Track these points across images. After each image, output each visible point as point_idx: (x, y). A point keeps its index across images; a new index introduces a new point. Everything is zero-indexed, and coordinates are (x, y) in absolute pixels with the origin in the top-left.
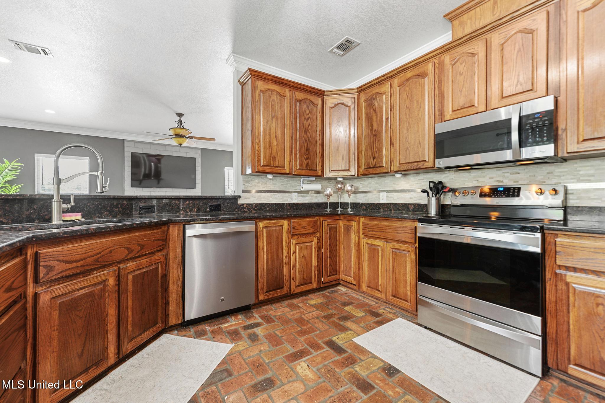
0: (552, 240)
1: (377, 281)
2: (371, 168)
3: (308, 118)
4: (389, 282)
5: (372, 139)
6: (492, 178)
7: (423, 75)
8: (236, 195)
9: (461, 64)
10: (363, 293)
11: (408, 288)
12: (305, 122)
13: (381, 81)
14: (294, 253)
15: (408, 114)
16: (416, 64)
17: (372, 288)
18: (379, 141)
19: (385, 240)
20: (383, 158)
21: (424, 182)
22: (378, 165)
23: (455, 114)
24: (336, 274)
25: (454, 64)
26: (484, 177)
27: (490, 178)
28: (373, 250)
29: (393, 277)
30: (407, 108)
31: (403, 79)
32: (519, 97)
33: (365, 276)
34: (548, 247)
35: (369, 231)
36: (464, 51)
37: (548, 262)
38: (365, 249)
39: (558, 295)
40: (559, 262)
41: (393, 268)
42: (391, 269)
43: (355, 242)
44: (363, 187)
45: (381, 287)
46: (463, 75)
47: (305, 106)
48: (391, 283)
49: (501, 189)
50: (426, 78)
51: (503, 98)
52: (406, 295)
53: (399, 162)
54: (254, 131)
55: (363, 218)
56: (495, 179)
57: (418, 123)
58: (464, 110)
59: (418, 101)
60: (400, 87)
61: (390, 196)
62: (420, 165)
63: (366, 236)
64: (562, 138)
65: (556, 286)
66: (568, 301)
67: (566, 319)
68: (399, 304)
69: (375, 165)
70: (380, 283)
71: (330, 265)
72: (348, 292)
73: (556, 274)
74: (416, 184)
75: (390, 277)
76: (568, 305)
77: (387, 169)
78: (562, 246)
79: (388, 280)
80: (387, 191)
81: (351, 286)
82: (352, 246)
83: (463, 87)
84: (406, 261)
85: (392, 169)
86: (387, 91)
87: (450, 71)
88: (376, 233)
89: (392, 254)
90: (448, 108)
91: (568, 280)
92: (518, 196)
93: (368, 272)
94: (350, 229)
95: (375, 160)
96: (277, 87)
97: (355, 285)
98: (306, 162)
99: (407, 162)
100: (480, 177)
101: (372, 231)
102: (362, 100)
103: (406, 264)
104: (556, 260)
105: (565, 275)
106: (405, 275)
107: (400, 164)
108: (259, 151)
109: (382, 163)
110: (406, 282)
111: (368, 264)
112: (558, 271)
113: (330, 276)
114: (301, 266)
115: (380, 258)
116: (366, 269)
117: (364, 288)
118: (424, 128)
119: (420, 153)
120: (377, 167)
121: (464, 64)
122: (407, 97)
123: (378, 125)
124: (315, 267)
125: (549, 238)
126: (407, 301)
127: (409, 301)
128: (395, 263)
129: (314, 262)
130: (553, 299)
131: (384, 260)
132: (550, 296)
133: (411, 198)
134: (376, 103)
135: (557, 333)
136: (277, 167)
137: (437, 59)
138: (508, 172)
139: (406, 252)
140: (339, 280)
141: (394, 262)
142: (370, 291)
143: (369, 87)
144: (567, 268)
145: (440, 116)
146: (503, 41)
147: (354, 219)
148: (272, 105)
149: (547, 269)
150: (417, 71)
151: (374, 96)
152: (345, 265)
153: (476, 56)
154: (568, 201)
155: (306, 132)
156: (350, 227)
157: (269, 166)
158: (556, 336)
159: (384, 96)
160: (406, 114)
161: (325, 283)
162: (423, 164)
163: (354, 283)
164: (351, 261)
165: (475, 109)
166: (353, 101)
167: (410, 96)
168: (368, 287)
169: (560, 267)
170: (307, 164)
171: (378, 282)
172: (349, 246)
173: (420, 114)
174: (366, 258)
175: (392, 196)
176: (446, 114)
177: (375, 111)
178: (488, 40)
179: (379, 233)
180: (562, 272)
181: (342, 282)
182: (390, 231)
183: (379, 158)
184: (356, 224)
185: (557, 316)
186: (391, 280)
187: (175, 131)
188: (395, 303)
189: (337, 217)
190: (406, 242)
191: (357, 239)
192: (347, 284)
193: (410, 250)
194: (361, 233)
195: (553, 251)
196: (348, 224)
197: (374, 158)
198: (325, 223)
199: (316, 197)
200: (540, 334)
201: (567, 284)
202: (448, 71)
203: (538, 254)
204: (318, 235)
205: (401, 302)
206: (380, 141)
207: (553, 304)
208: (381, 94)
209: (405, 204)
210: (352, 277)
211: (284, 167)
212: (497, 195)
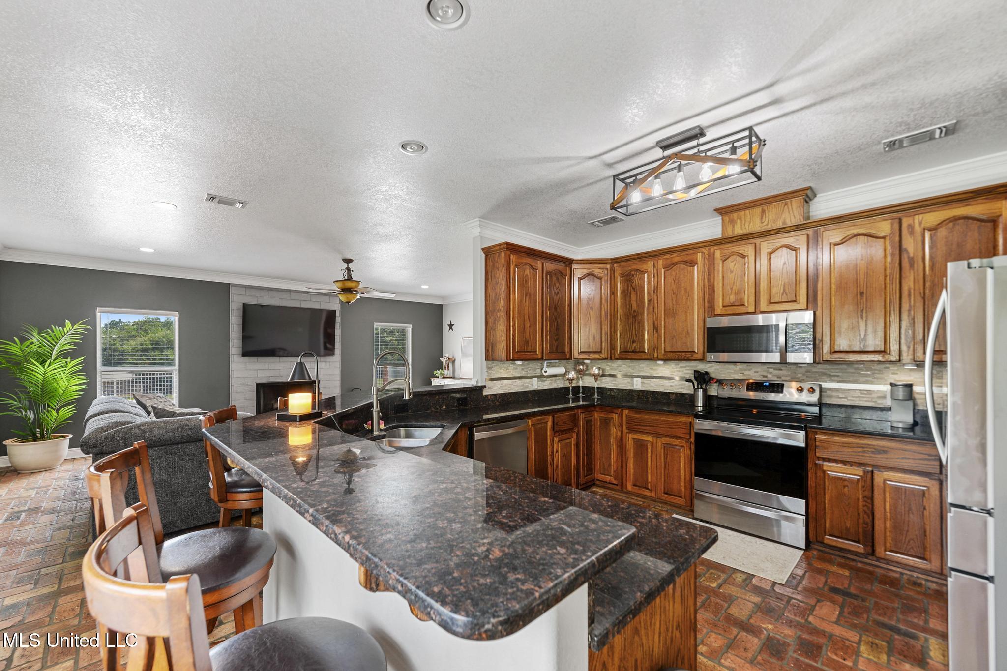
0: (813, 436)
1: (645, 479)
2: (629, 352)
3: (558, 292)
4: (661, 479)
5: (631, 320)
6: (757, 372)
7: (692, 263)
8: (480, 385)
9: (732, 262)
10: (628, 492)
11: (682, 484)
12: (555, 297)
13: (642, 257)
14: (557, 452)
15: (674, 301)
16: (684, 250)
17: (639, 486)
18: (639, 323)
19: (655, 435)
20: (644, 343)
21: (686, 370)
22: (638, 350)
23: (726, 310)
24: (591, 474)
25: (725, 260)
26: (750, 370)
27: (755, 372)
28: (641, 447)
29: (665, 474)
30: (674, 294)
31: (669, 262)
32: (784, 306)
33: (630, 474)
34: (810, 443)
35: (635, 425)
36: (735, 250)
37: (810, 455)
38: (630, 445)
39: (818, 481)
40: (818, 455)
41: (665, 464)
42: (663, 465)
43: (616, 436)
44: (611, 369)
45: (651, 485)
46: (734, 273)
47: (555, 279)
48: (663, 479)
49: (767, 384)
50: (696, 267)
51: (771, 303)
52: (680, 491)
53: (665, 349)
54: (508, 312)
55: (627, 411)
56: (759, 373)
57: (686, 312)
58: (735, 307)
59: (686, 289)
60: (666, 269)
61: (645, 382)
62: (689, 355)
63: (631, 430)
64: (819, 347)
65: (816, 474)
66: (825, 485)
67: (823, 500)
68: (672, 501)
69: (635, 349)
70: (649, 480)
71: (587, 464)
72: (606, 493)
73: (816, 464)
74: (678, 371)
75: (661, 473)
76: (824, 489)
77: (650, 355)
78: (821, 441)
79: (659, 477)
80: (643, 377)
81: (611, 486)
82: (613, 441)
83: (733, 285)
84: (680, 457)
85: (656, 355)
86: (649, 270)
87: (721, 265)
88: (643, 427)
89: (664, 450)
90: (719, 302)
91: (825, 468)
92: (782, 392)
93: (634, 469)
94: (610, 422)
95: (634, 345)
96: (529, 259)
97: (617, 485)
98: (556, 344)
99: (674, 350)
100: (745, 370)
101: (640, 425)
102: (617, 274)
103: (680, 460)
104: (816, 453)
105: (823, 465)
106: (679, 470)
107: (665, 352)
108: (514, 336)
109: (644, 348)
110: (680, 477)
111: (634, 461)
112: (817, 462)
113: (587, 476)
114: (563, 466)
115: (649, 455)
116: (632, 466)
117: (630, 487)
118: (693, 318)
119: (688, 343)
120: (636, 352)
121: (734, 263)
122: (673, 281)
123: (638, 305)
124: (574, 466)
125: (810, 435)
126: (681, 497)
127: (683, 497)
128: (668, 459)
129: (573, 461)
130: (814, 485)
131: (654, 456)
132: (811, 483)
133: (671, 386)
134: (636, 281)
135: (816, 512)
136: (530, 352)
137: (707, 249)
138: (771, 368)
139: (679, 448)
140: (593, 480)
141: (666, 458)
142: (636, 490)
143: (627, 261)
144: (824, 459)
145: (710, 309)
146: (770, 250)
147: (616, 411)
148: (526, 281)
149: (809, 460)
150: (684, 257)
151: (633, 273)
152: (602, 463)
153: (746, 258)
154: (822, 398)
155: (556, 309)
156: (610, 420)
157: (523, 352)
158: (816, 515)
159: (646, 275)
160: (672, 300)
161: (583, 484)
162: (692, 355)
163: (615, 482)
164: (610, 458)
165: (745, 308)
166: (606, 273)
167: (676, 281)
168: (634, 485)
169: (819, 458)
170: (557, 346)
171: (647, 479)
172: (608, 442)
173: (689, 303)
174: (632, 455)
175: (649, 382)
176: (716, 308)
177: (634, 289)
178: (757, 245)
179: (648, 428)
180: (821, 462)
181: (598, 483)
182: (661, 426)
183: (640, 342)
184: (616, 417)
185: (816, 498)
186: (663, 477)
187: (344, 284)
188: (667, 500)
189: (593, 409)
190: (680, 438)
191: (619, 433)
192: (604, 485)
193: (685, 446)
194: (624, 427)
195: (814, 445)
196: (606, 416)
197: (634, 342)
198: (582, 416)
199: (555, 381)
200: (804, 514)
201: (824, 472)
202: (719, 266)
203: (803, 448)
204: (576, 430)
205: (675, 499)
206: (641, 324)
207: (814, 489)
208: (643, 272)
209: (666, 393)
210: (611, 476)
211: (536, 352)
212: (763, 390)
